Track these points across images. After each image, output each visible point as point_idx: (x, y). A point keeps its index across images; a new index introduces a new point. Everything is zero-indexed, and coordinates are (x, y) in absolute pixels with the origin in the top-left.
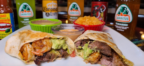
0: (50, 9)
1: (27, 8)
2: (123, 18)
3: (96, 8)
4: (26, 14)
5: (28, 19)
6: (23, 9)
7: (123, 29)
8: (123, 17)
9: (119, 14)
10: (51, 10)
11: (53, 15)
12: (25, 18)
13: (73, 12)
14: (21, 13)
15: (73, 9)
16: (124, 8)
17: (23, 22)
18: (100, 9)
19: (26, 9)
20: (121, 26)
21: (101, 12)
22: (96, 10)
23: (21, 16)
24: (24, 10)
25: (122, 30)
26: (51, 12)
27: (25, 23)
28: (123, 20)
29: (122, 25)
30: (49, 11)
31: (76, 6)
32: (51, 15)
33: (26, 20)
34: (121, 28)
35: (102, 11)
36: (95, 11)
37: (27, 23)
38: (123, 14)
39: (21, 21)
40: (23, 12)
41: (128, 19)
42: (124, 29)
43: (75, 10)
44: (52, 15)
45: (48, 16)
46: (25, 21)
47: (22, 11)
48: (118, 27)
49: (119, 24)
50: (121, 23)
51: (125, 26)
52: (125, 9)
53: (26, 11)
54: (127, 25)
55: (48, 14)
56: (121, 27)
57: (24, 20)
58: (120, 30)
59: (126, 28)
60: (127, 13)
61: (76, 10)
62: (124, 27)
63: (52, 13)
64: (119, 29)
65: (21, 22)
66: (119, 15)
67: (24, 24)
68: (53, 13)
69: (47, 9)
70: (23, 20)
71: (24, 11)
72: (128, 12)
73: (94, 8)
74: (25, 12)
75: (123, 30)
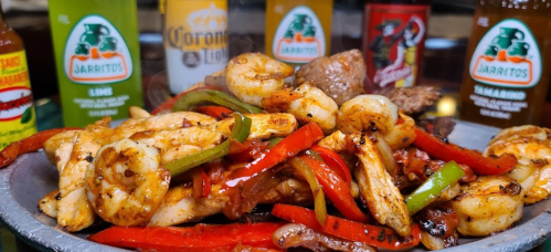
0: (202, 38)
1: (101, 37)
2: (509, 72)
3: (389, 30)
4: (97, 69)
5: (108, 91)
6: (83, 46)
7: (505, 112)
8: (509, 65)
9: (491, 56)
10: (206, 42)
11: (215, 61)
12: (94, 86)
13: (295, 44)
14: (77, 62)
15: (296, 33)
16: (512, 34)
17: (85, 104)
18: (403, 33)
19: (100, 45)
20: (497, 99)
21: (406, 47)
22: (390, 37)
23: (75, 75)
24: (91, 48)
25: (500, 115)
26: (206, 50)
27: (93, 109)
28: (508, 78)
29: (504, 94)
30: (197, 43)
31: (308, 20)
32: (206, 62)
33: (100, 92)
34: (497, 108)
35: (409, 43)
36: (383, 42)
37: (103, 106)
38: (508, 55)
39: (77, 101)
40: (83, 59)
41: (528, 73)
42: (510, 109)
43: (303, 38)
44: (209, 59)
45: (191, 66)
46: (95, 98)
47: (82, 55)
48: (484, 105)
49: (489, 92)
50: (501, 88)
51: (513, 101)
52: (516, 38)
53: (100, 53)
54: (521, 96)
55: (191, 56)
56: (500, 103)
57: (92, 93)
58: (493, 114)
59: (516, 108)
60: (524, 51)
61: (309, 37)
62: (509, 103)
63: (209, 52)
64: (491, 110)
65: (77, 105)
66: (491, 60)
67: (92, 114)
68: (214, 51)
69: (191, 36)
70: (87, 96)
71: (90, 55)
72: (526, 47)
73: (381, 29)
74: (96, 56)
75: (506, 116)
